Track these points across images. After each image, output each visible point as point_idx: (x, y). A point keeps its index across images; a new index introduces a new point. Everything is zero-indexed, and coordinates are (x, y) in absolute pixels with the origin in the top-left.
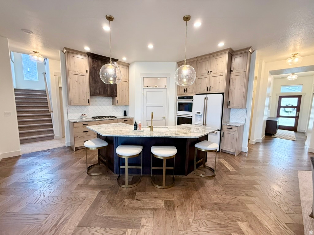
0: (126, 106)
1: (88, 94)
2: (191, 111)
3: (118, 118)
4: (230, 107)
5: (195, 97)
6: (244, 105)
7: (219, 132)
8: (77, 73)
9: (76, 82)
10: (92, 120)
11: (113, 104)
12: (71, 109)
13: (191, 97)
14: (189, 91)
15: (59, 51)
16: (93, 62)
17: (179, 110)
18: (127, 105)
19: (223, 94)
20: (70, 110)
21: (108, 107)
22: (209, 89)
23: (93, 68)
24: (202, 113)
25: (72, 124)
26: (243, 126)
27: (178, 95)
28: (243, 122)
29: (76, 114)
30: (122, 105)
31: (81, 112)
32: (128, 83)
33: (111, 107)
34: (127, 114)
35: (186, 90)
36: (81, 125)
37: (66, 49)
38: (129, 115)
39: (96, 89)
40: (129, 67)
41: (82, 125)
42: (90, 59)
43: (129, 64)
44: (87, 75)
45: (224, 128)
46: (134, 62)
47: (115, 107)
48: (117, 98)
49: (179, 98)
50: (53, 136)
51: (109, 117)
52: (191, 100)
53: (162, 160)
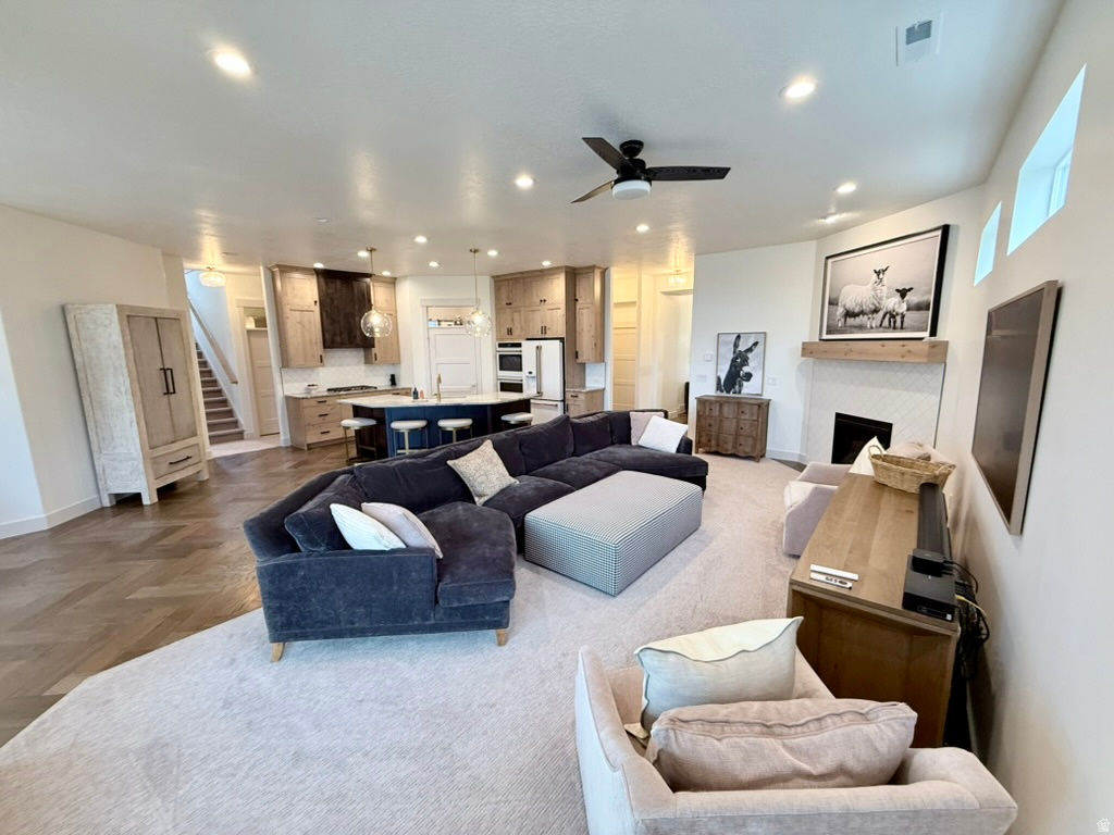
0: (393, 364)
1: (321, 345)
2: (521, 370)
3: (379, 389)
4: (580, 360)
5: (524, 343)
6: (601, 357)
7: (560, 405)
8: (300, 308)
9: (299, 325)
10: (326, 394)
11: (368, 361)
12: (287, 374)
13: (519, 345)
14: (516, 332)
15: (261, 268)
16: (326, 284)
17: (502, 368)
18: (396, 362)
19: (562, 340)
20: (286, 377)
21: (357, 367)
22: (544, 329)
23: (328, 295)
24: (534, 374)
25: (293, 403)
26: (603, 390)
27: (497, 339)
28: (602, 386)
29: (296, 385)
30: (385, 362)
31: (305, 380)
32: (396, 317)
33: (363, 367)
34: (397, 381)
35: (510, 331)
36: (314, 402)
37: (278, 266)
38: (402, 383)
39: (334, 335)
40: (394, 283)
41: (316, 404)
42: (322, 280)
43: (395, 279)
44: (317, 309)
45: (568, 396)
46: (405, 277)
47: (371, 367)
48: (374, 350)
49: (501, 345)
50: (241, 433)
51: (362, 387)
52: (518, 349)
53: (451, 432)
